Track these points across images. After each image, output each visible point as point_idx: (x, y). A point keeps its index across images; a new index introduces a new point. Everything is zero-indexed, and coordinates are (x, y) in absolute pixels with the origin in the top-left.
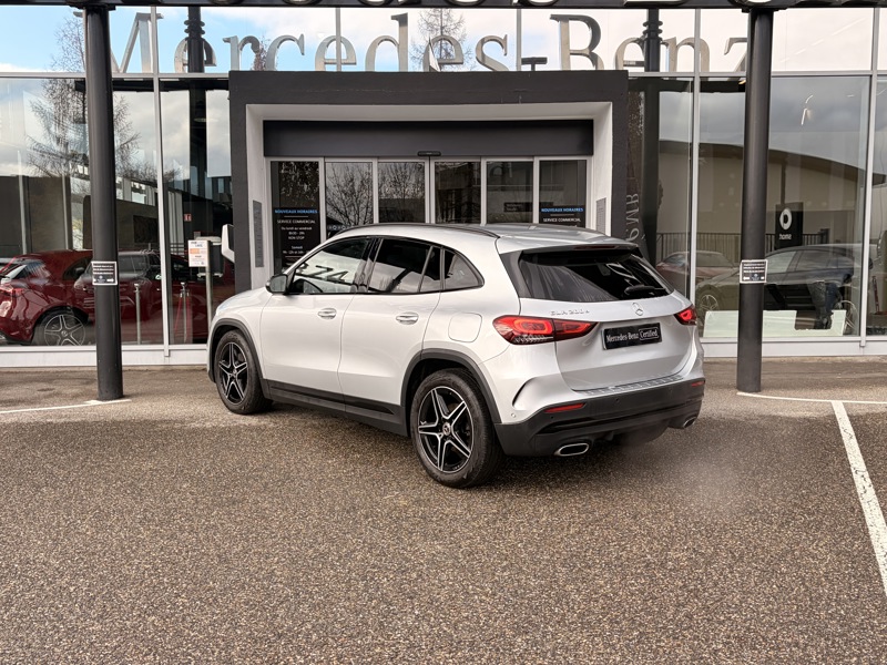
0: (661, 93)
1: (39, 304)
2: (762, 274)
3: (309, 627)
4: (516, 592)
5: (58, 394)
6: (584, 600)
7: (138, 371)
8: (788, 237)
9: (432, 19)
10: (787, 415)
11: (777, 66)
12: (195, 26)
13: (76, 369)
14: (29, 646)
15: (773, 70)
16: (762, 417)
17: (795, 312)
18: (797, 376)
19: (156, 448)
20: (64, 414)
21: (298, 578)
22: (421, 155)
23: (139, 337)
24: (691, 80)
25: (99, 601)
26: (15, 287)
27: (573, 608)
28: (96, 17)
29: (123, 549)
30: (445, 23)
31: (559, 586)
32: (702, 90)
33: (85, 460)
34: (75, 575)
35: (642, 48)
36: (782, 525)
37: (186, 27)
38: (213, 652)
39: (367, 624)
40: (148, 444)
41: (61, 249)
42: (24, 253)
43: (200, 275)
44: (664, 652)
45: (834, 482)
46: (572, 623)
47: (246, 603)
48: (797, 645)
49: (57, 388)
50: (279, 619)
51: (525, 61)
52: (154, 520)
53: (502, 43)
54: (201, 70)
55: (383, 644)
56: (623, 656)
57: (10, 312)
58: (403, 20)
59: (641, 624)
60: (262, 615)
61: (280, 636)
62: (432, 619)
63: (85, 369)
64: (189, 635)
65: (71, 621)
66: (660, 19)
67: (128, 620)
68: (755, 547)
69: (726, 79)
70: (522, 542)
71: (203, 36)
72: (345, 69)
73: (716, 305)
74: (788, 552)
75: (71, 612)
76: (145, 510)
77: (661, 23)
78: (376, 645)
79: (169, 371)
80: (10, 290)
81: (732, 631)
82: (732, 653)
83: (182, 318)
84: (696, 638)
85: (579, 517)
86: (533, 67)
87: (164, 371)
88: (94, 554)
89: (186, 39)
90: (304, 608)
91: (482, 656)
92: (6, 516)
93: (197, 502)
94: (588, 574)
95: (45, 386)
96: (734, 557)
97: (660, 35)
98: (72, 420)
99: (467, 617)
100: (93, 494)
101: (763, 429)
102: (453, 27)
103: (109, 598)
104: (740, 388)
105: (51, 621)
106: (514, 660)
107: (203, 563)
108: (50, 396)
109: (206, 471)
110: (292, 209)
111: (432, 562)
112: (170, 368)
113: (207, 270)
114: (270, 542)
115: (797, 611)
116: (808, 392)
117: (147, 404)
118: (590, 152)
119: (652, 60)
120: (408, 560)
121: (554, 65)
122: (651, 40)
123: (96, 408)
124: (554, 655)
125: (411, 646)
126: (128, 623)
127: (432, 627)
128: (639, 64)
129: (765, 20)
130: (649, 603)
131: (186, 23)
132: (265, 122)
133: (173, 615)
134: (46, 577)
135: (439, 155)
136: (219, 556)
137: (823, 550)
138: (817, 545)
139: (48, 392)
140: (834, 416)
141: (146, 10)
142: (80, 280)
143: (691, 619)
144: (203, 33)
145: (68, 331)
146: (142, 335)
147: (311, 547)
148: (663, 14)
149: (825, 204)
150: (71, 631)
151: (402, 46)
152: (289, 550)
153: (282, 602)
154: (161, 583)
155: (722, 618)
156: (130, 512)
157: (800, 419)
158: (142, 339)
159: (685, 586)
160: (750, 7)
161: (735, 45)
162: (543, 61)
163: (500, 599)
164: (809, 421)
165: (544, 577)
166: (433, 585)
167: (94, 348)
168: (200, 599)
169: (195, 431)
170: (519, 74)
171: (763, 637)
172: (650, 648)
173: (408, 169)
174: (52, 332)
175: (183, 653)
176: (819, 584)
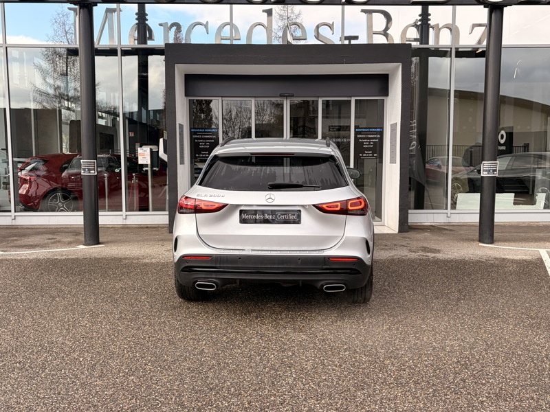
0: (430, 58)
1: (45, 186)
2: (494, 171)
3: (229, 384)
4: (354, 364)
5: (59, 242)
6: (397, 370)
7: (107, 228)
8: (504, 148)
9: (282, 13)
10: (512, 258)
11: (505, 41)
12: (142, 16)
13: (69, 226)
14: (59, 393)
15: (503, 44)
16: (496, 259)
17: (513, 194)
18: (515, 234)
19: (123, 275)
20: (64, 253)
21: (219, 354)
22: (281, 96)
23: (107, 207)
24: (449, 50)
25: (98, 367)
26: (31, 176)
27: (390, 374)
28: (86, 10)
29: (109, 336)
30: (290, 15)
31: (380, 361)
32: (456, 57)
33: (80, 282)
34: (82, 351)
35: (418, 30)
36: (515, 325)
37: (137, 17)
38: (171, 399)
39: (264, 382)
40: (118, 272)
41: (56, 153)
42: (34, 155)
43: (144, 169)
44: (450, 402)
45: (546, 299)
46: (391, 383)
47: (189, 369)
48: (532, 398)
49: (58, 238)
50: (210, 379)
51: (346, 38)
52: (127, 318)
53: (331, 27)
54: (146, 43)
55: (275, 395)
56: (424, 404)
57: (28, 191)
58: (269, 12)
59: (433, 385)
60: (199, 376)
61: (211, 389)
62: (304, 380)
63: (74, 226)
64: (155, 388)
65: (83, 379)
66: (429, 12)
67: (117, 378)
68: (500, 339)
69: (470, 50)
70: (354, 334)
71: (147, 22)
72: (235, 42)
73: (461, 189)
74: (521, 342)
75: (82, 373)
76: (120, 312)
77: (430, 15)
78: (271, 396)
79: (126, 228)
80: (28, 178)
81: (491, 389)
82: (492, 403)
83: (133, 196)
84: (469, 394)
85: (389, 319)
86: (350, 42)
87: (122, 228)
88: (92, 338)
89: (137, 24)
90: (224, 372)
91: (337, 403)
92: (36, 315)
93: (152, 308)
94: (398, 354)
95: (51, 236)
96: (487, 344)
97: (429, 22)
98: (70, 257)
99: (325, 379)
100: (87, 303)
101: (497, 266)
102: (295, 17)
103: (104, 365)
104: (481, 241)
105: (71, 378)
106: (357, 406)
107: (159, 344)
108: (54, 243)
109: (155, 289)
110: (201, 129)
111: (300, 345)
112: (126, 226)
113: (149, 166)
114: (199, 332)
115: (530, 378)
116: (524, 244)
117: (115, 248)
118: (387, 94)
119: (424, 37)
120: (285, 344)
121: (363, 40)
122: (424, 25)
123: (83, 250)
124: (381, 402)
125: (293, 396)
126: (117, 380)
127: (304, 385)
128: (415, 40)
129: (498, 12)
130: (437, 372)
131: (136, 14)
132: (185, 75)
133: (144, 376)
134: (64, 352)
135: (293, 96)
136: (169, 340)
137: (543, 341)
138: (539, 338)
139: (53, 240)
140: (541, 259)
141: (114, 6)
142: (66, 172)
143: (465, 382)
144: (147, 20)
145: (63, 203)
146: (109, 206)
147: (225, 335)
148: (431, 9)
149: (529, 127)
150: (83, 385)
151: (268, 28)
152: (211, 337)
153: (210, 369)
154: (136, 357)
155: (484, 382)
156: (111, 313)
157: (520, 260)
158: (109, 209)
159: (459, 362)
160: (489, 4)
161: (476, 28)
162: (356, 38)
163: (344, 368)
164: (526, 261)
165: (371, 355)
166: (302, 359)
167: (82, 213)
168: (160, 366)
169: (145, 265)
170: (343, 46)
171: (511, 394)
172: (441, 399)
173: (265, 105)
174: (53, 203)
175: (153, 399)
176: (543, 362)
